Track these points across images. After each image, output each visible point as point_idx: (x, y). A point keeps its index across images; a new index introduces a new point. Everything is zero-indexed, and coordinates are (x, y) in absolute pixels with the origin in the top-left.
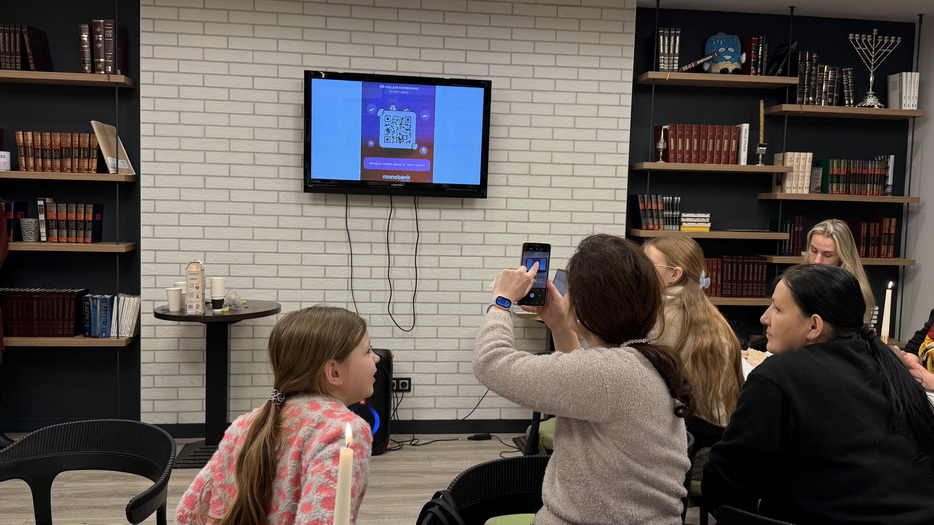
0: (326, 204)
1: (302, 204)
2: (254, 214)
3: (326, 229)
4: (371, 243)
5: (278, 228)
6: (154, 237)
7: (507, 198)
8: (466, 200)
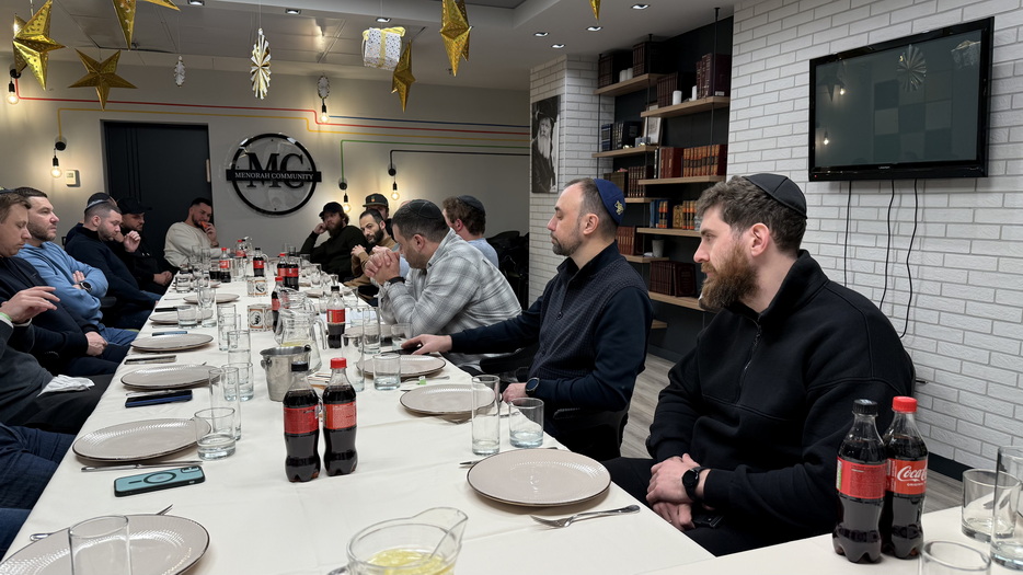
4: (876, 235)
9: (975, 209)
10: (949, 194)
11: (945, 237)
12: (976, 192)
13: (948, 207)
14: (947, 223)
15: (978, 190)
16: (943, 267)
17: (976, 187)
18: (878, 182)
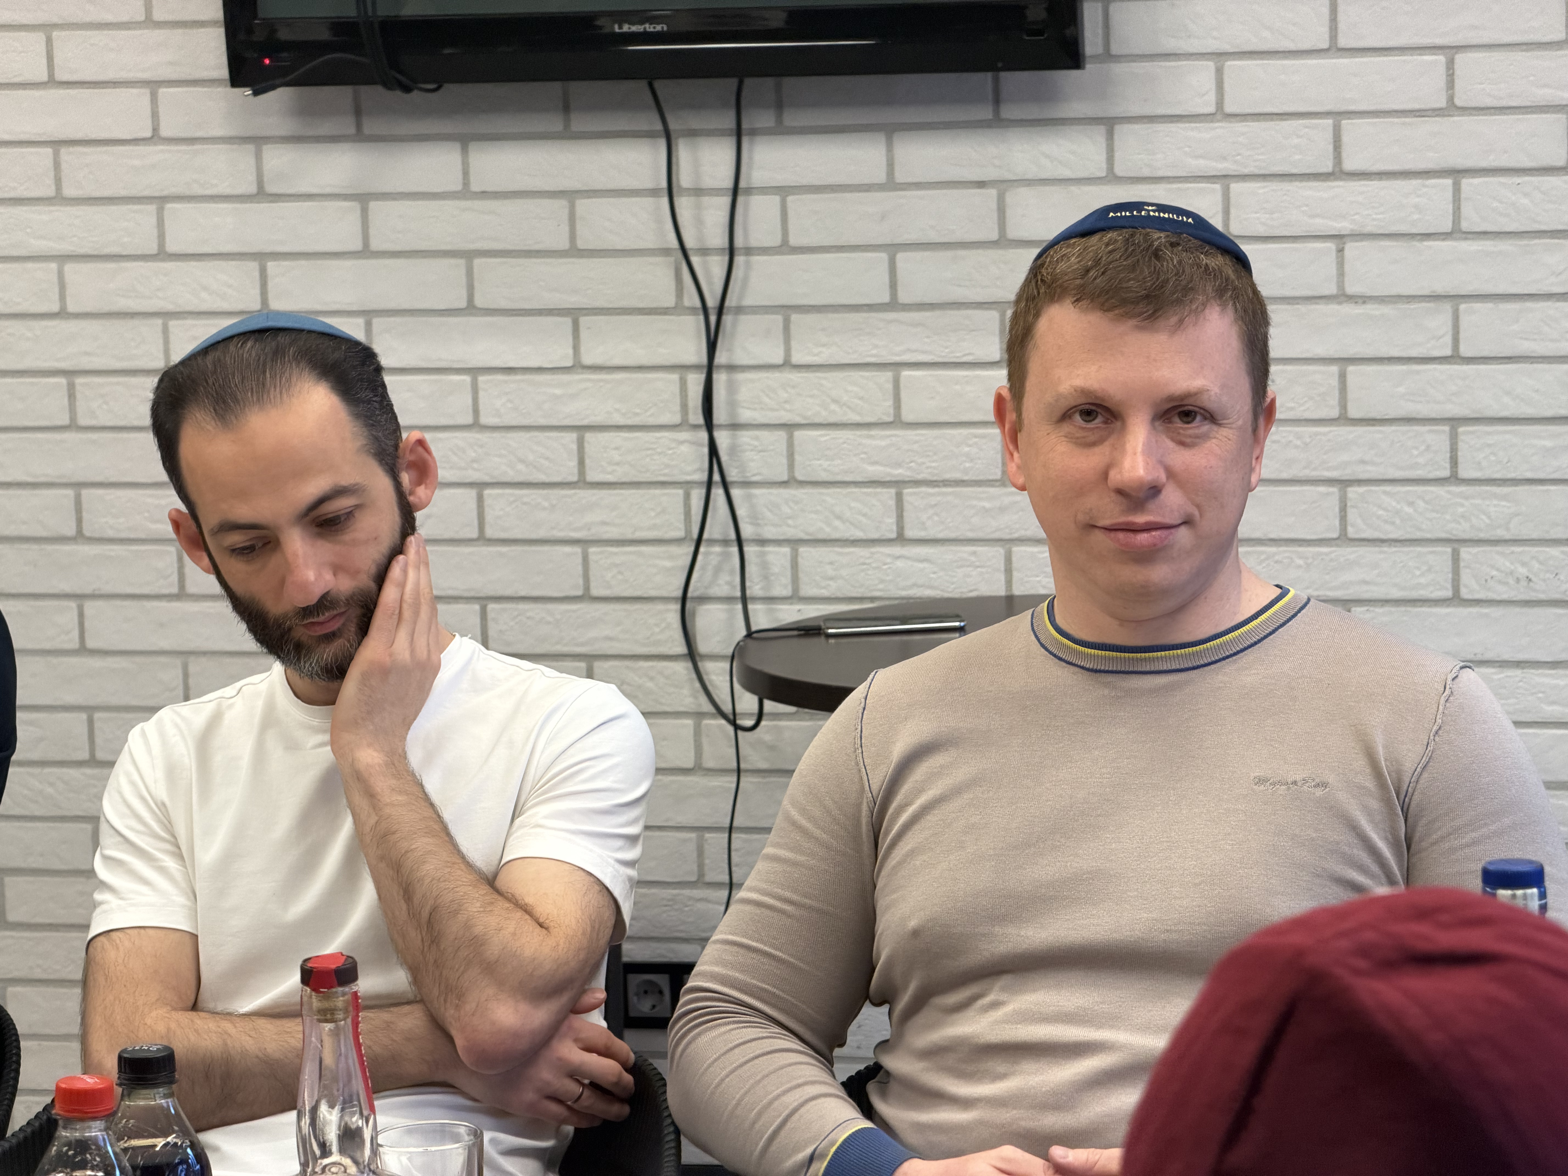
0: (360, 137)
1: (258, 141)
7: (1220, 56)
8: (1013, 80)
9: (1003, 186)
10: (890, 130)
11: (893, 305)
12: (997, 122)
13: (891, 184)
14: (893, 249)
15: (1008, 111)
16: (897, 422)
17: (997, 101)
18: (556, 87)
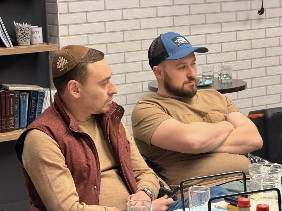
2: (140, 7)
3: (190, 14)
4: (221, 23)
5: (157, 17)
6: (69, 35)
